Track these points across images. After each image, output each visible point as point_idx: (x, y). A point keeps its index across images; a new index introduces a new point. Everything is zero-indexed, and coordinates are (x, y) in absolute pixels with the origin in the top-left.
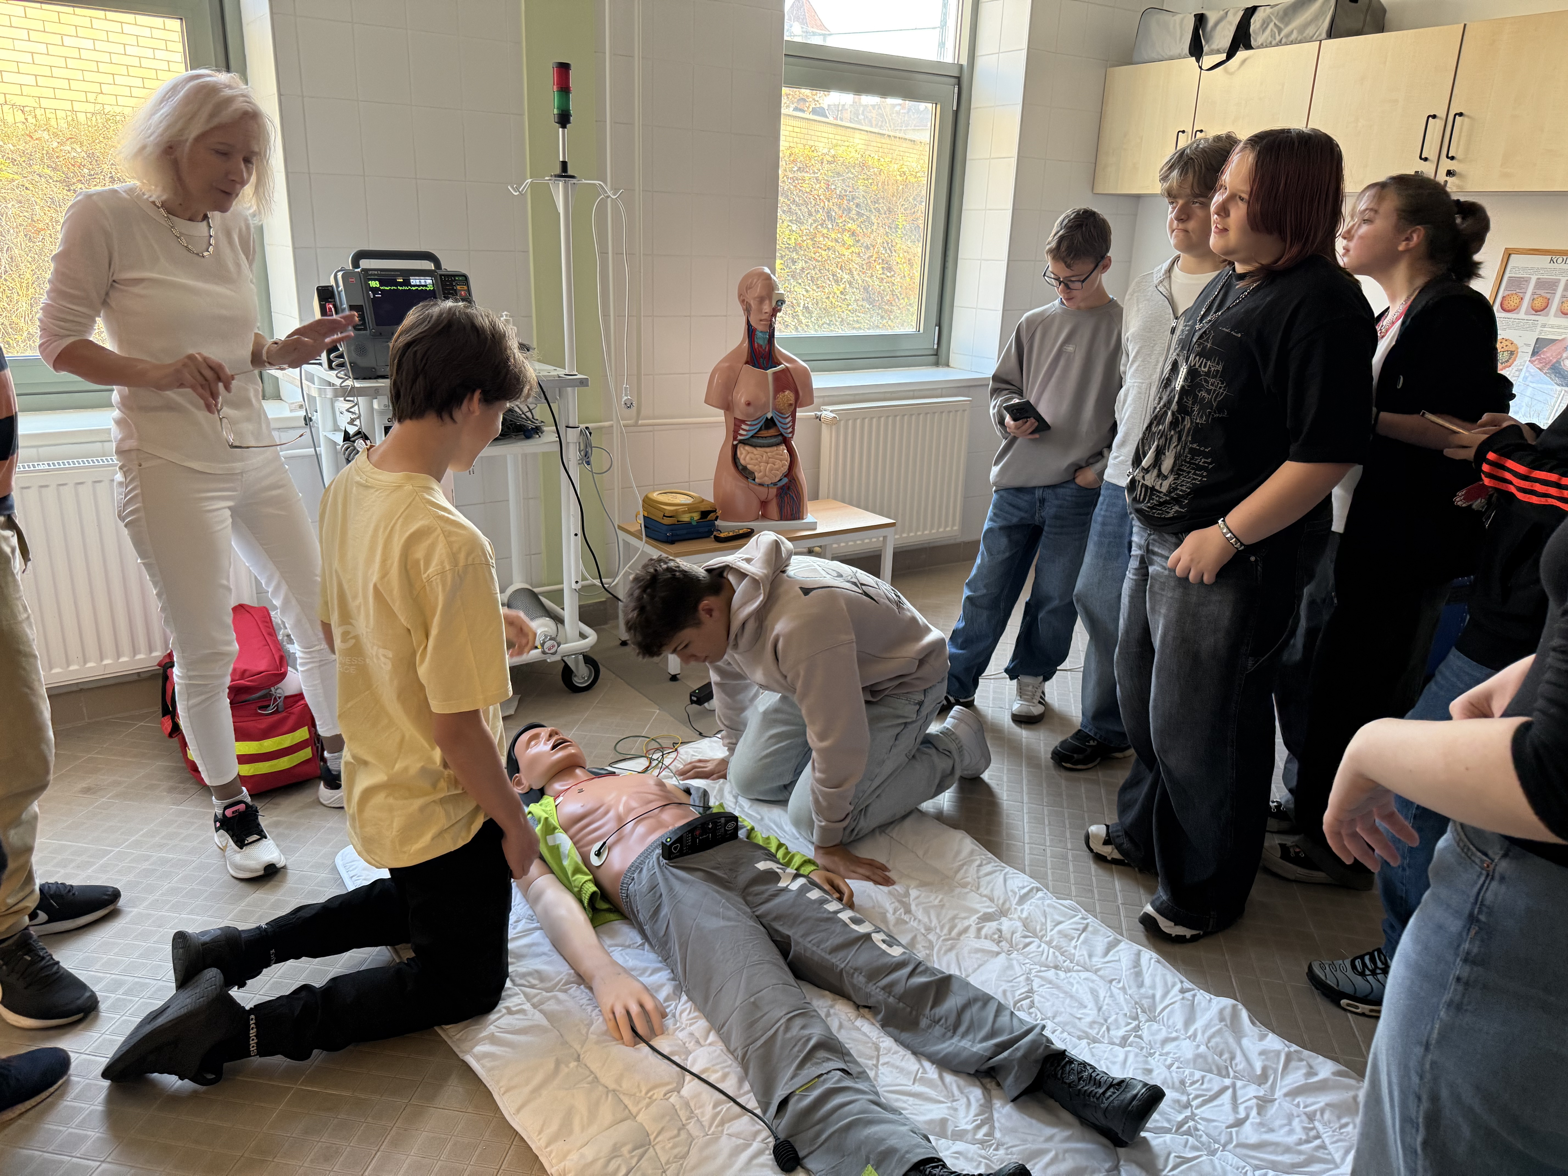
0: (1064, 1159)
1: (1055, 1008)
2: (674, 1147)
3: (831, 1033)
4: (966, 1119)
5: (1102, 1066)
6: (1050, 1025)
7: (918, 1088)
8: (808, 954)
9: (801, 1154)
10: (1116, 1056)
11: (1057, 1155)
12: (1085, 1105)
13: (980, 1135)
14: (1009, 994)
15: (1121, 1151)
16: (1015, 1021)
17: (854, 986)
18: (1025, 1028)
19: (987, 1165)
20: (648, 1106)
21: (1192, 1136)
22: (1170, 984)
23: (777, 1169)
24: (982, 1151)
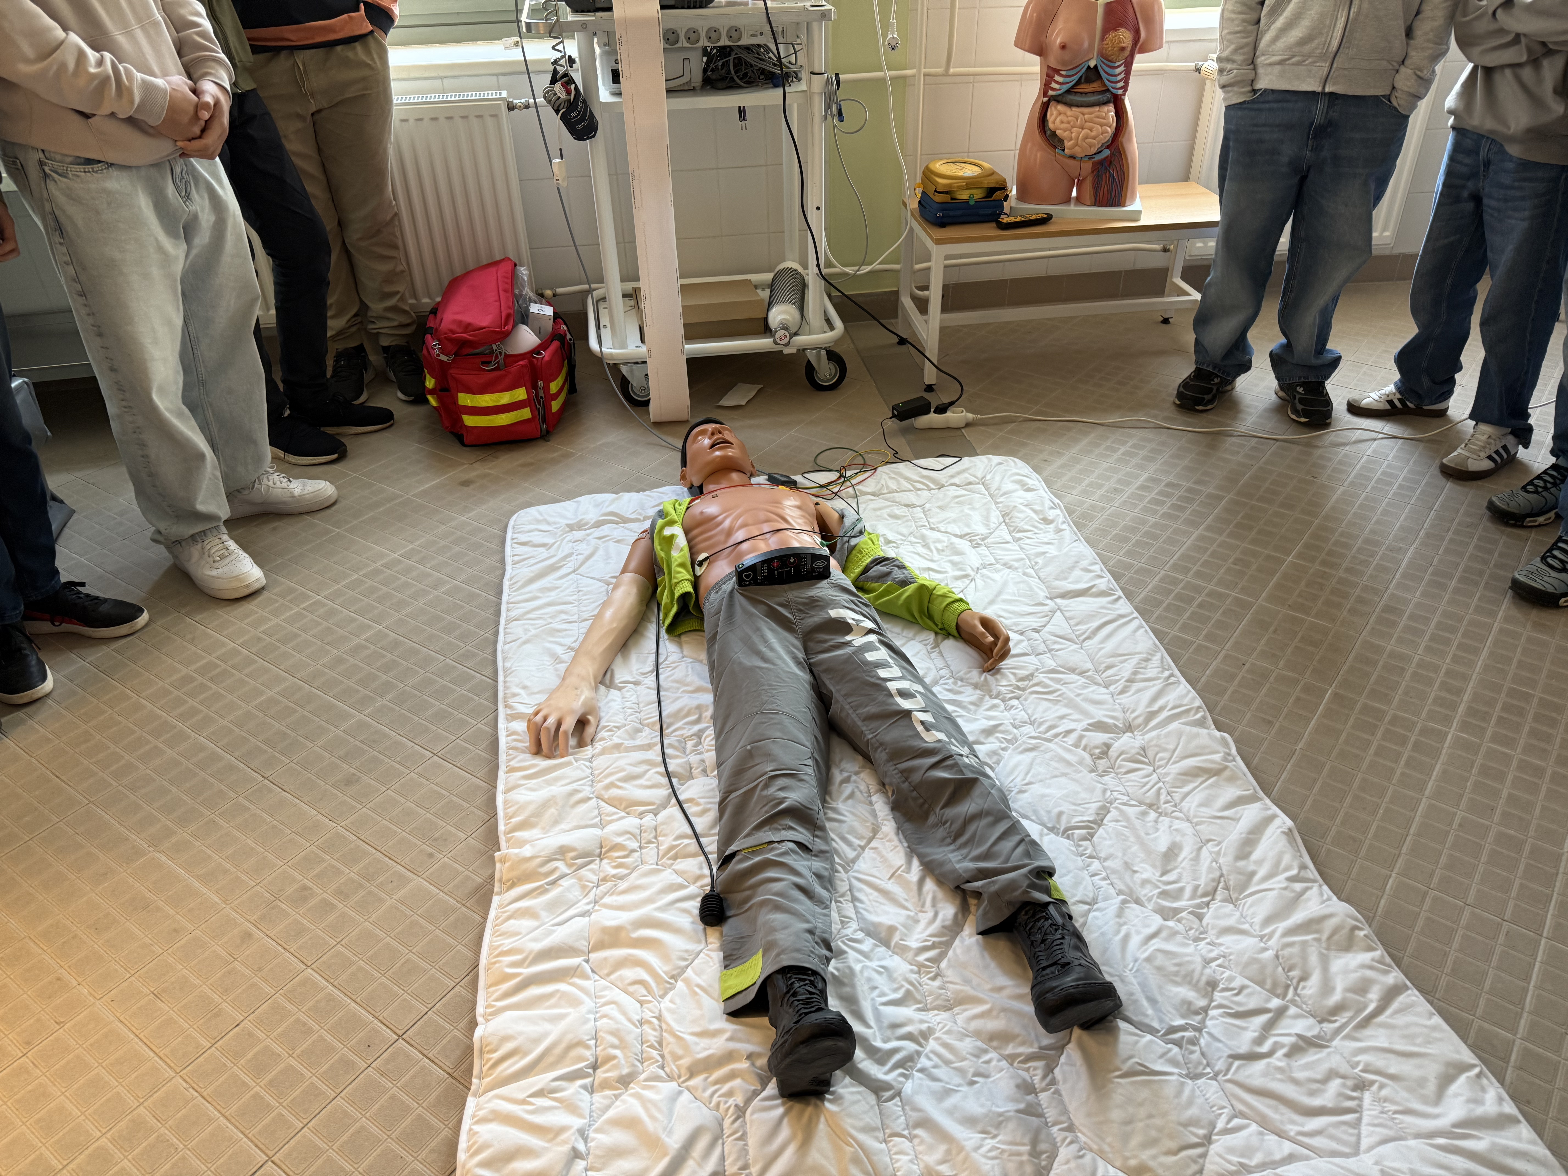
0: (997, 1017)
1: (1111, 850)
3: (823, 808)
7: (891, 886)
8: (843, 715)
13: (921, 958)
14: (1064, 819)
21: (1180, 1047)
22: (1283, 865)
23: (696, 919)
24: (913, 977)
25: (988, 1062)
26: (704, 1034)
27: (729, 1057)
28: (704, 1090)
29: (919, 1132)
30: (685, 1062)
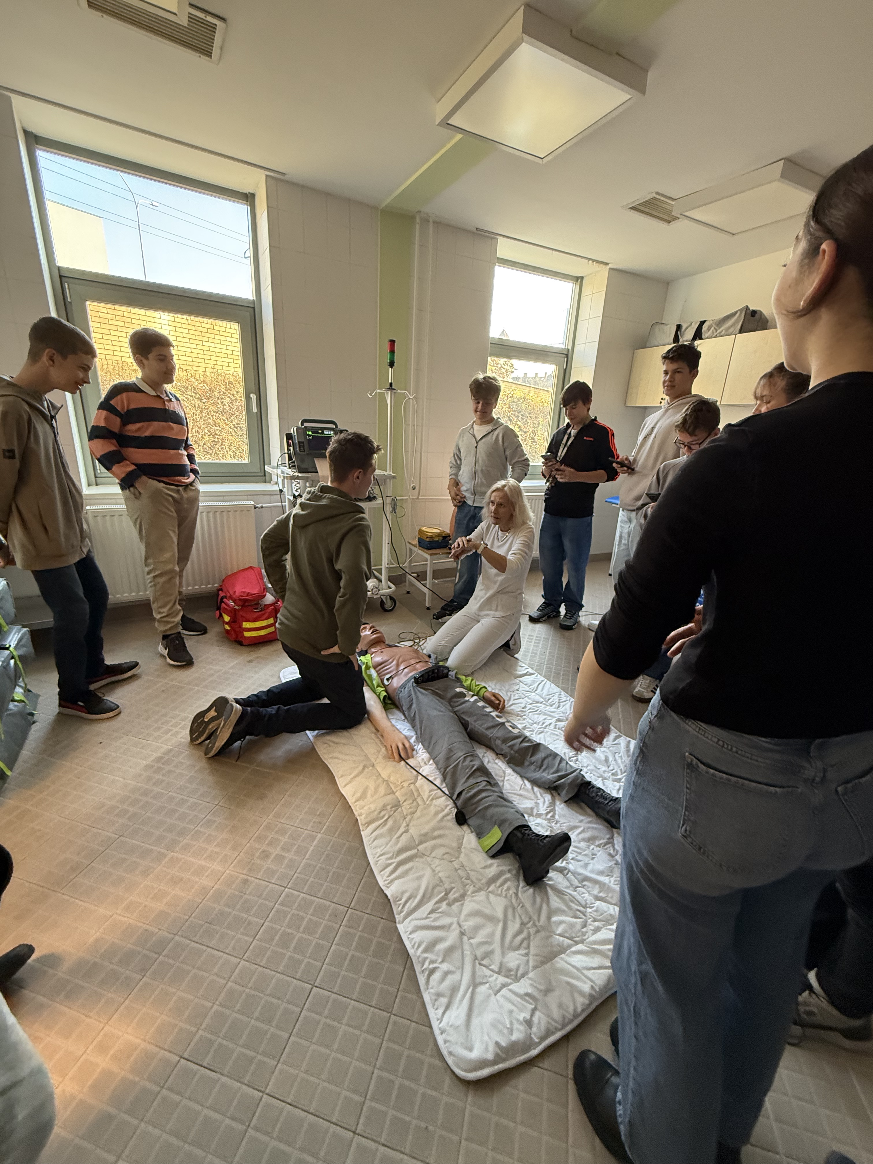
0: (587, 831)
2: (410, 808)
3: (483, 764)
4: (543, 810)
5: (608, 791)
6: (585, 770)
7: (522, 792)
8: (476, 729)
9: (467, 818)
10: (615, 786)
11: (584, 829)
12: (599, 808)
13: (549, 816)
15: (614, 830)
16: (568, 766)
17: (495, 744)
18: (572, 770)
19: (551, 831)
20: (401, 789)
23: (456, 823)
24: (549, 824)
25: (593, 849)
26: (485, 867)
27: (501, 874)
28: (497, 890)
29: (584, 883)
30: (484, 881)
